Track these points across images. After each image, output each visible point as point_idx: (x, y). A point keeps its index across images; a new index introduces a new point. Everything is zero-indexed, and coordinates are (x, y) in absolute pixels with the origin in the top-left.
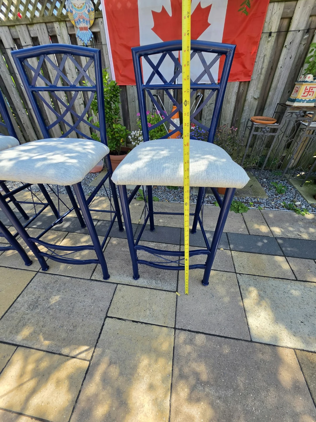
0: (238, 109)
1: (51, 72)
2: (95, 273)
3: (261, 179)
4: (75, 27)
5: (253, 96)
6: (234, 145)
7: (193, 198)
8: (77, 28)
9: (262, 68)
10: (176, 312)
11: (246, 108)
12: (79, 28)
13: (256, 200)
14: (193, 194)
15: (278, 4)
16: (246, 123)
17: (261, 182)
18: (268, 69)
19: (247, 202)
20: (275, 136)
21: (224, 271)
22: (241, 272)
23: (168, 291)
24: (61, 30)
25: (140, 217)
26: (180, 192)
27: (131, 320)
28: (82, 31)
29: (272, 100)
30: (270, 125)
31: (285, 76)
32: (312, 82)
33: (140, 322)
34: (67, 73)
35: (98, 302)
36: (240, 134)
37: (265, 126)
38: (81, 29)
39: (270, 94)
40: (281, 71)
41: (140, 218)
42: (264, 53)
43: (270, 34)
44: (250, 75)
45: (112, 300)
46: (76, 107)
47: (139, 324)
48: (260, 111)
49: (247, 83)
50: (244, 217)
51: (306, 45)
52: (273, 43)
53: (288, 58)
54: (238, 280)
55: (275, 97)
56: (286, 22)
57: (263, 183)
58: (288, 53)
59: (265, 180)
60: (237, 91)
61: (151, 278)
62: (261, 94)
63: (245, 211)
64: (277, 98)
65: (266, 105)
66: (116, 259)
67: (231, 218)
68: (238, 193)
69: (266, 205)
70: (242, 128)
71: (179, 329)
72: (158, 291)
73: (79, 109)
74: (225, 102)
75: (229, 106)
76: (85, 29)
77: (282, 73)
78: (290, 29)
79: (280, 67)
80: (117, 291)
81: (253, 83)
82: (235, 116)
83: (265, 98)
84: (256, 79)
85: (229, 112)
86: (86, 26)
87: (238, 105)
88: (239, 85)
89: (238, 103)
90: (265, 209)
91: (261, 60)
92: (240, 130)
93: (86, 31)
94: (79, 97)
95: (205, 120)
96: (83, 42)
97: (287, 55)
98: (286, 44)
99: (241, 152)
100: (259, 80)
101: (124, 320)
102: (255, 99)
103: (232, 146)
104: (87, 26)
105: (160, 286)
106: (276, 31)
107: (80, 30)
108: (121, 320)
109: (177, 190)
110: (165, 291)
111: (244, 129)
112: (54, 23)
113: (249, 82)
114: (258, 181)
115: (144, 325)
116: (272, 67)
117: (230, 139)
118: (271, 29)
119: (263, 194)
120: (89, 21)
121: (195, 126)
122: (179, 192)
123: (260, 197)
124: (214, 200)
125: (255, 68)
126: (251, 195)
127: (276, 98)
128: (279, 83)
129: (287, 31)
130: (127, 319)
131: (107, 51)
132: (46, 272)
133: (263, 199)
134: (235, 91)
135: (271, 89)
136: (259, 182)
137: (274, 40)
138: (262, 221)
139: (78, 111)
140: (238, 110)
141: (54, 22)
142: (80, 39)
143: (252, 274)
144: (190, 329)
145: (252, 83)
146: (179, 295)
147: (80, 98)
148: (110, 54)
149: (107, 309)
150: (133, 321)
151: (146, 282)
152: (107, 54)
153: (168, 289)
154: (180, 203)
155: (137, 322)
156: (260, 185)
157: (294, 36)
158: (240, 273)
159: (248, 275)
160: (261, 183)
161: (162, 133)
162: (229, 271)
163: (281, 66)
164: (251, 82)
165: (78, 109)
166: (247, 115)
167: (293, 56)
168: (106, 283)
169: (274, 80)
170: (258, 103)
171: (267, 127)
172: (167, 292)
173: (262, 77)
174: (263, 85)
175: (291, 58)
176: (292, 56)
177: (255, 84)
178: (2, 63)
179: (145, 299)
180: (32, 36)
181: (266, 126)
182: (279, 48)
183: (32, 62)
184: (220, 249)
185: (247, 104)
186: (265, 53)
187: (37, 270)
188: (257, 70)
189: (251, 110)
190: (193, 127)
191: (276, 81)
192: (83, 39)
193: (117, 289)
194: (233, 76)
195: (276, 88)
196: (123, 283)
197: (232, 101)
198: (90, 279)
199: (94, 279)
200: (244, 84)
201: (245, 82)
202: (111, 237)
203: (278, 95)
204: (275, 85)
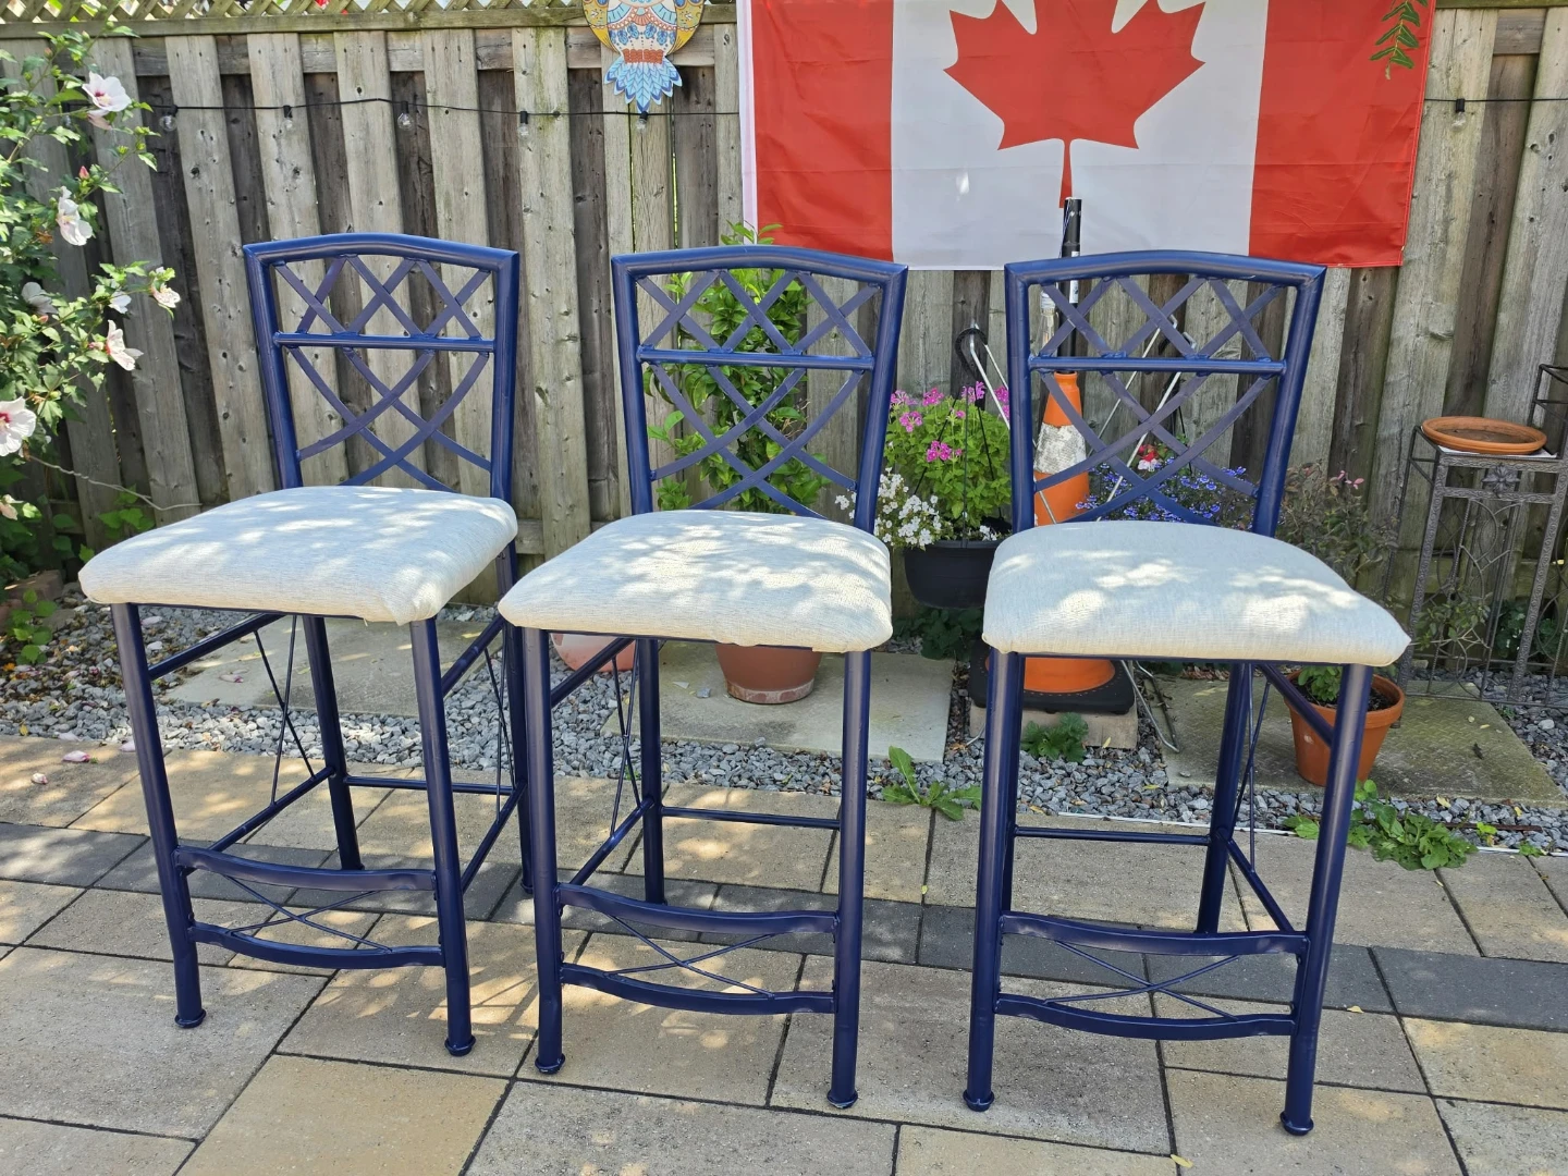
0: (1356, 377)
1: (448, 204)
2: (779, 1086)
3: (1530, 721)
4: (603, 50)
5: (1423, 324)
6: (1355, 545)
7: (1172, 803)
8: (613, 51)
9: (1447, 222)
11: (1398, 374)
12: (626, 52)
13: (1504, 814)
14: (1166, 785)
15: (1472, 16)
16: (1406, 441)
17: (1526, 734)
18: (1474, 222)
19: (1461, 823)
20: (1550, 506)
21: (1377, 1089)
22: (1454, 1094)
23: (1133, 1151)
24: (537, 55)
25: (923, 873)
26: (1095, 773)
28: (635, 65)
29: (1518, 346)
30: (1515, 460)
31: (1558, 252)
34: (527, 210)
37: (1495, 463)
38: (632, 56)
39: (1503, 318)
40: (1535, 235)
41: (922, 880)
42: (1444, 169)
43: (1459, 106)
44: (1397, 243)
46: (535, 349)
48: (1468, 387)
49: (1387, 276)
50: (1452, 888)
52: (1478, 134)
53: (1555, 190)
54: (1443, 1121)
55: (1529, 334)
56: (1517, 69)
57: (1541, 736)
58: (1548, 169)
59: (1548, 724)
60: (1343, 305)
61: (1047, 1106)
62: (1460, 318)
63: (1455, 859)
65: (1493, 363)
67: (1383, 889)
68: (1406, 780)
69: (1562, 838)
70: (1388, 463)
72: (1087, 1150)
73: (548, 359)
76: (653, 56)
77: (1542, 243)
78: (1540, 92)
79: (1526, 221)
80: (905, 1149)
81: (1417, 276)
82: (1349, 409)
83: (1484, 335)
84: (1425, 259)
85: (1316, 392)
86: (657, 47)
87: (1356, 360)
88: (1348, 280)
89: (1356, 353)
90: (1558, 853)
91: (1436, 192)
92: (1383, 471)
93: (651, 65)
94: (564, 309)
96: (628, 101)
97: (1546, 176)
98: (1530, 141)
99: (1403, 582)
100: (1442, 264)
102: (1434, 336)
103: (1346, 550)
104: (662, 48)
105: (1090, 1131)
106: (1483, 96)
107: (627, 61)
109: (1080, 764)
110: (1119, 1149)
111: (1402, 470)
112: (514, 31)
113: (1397, 268)
114: (1514, 729)
116: (1491, 215)
117: (1335, 520)
118: (1459, 89)
119: (1541, 789)
120: (675, 34)
121: (1155, 455)
122: (1089, 771)
123: (1524, 801)
124: (1282, 815)
125: (1416, 220)
126: (1478, 791)
127: (1535, 337)
128: (1536, 279)
129: (1529, 99)
131: (733, 134)
132: (550, 1079)
133: (1542, 813)
134: (1335, 303)
135: (1506, 300)
136: (1520, 732)
137: (1479, 126)
138: (1543, 905)
139: (542, 367)
140: (1360, 382)
141: (517, 27)
142: (618, 89)
143: (1505, 1100)
145: (1412, 275)
147: (567, 313)
148: (748, 149)
151: (1025, 1119)
152: (737, 147)
153: (1131, 1146)
154: (1106, 819)
156: (1525, 750)
157: (1560, 116)
158: (1448, 1095)
159: (1489, 1106)
160: (1530, 739)
161: (994, 484)
162: (1401, 1089)
163: (1528, 214)
164: (1403, 272)
165: (542, 361)
166: (1405, 405)
168: (846, 1121)
169: (1510, 267)
170: (1455, 353)
171: (1503, 470)
172: (1132, 1156)
173: (1454, 254)
174: (1465, 285)
177: (1427, 280)
178: (216, 158)
180: (396, 67)
181: (1501, 465)
182: (1509, 150)
183: (367, 163)
184: (1345, 1009)
185: (1397, 357)
186: (1451, 166)
187: (510, 1072)
188: (1424, 227)
189: (1421, 385)
190: (1149, 460)
191: (1518, 271)
192: (631, 92)
193: (901, 1141)
194: (1318, 247)
195: (1525, 299)
196: (923, 1122)
197: (1326, 344)
198: (767, 1107)
199: (785, 1105)
200: (1374, 277)
201: (1376, 268)
202: (805, 956)
203: (1541, 325)
204: (1519, 284)
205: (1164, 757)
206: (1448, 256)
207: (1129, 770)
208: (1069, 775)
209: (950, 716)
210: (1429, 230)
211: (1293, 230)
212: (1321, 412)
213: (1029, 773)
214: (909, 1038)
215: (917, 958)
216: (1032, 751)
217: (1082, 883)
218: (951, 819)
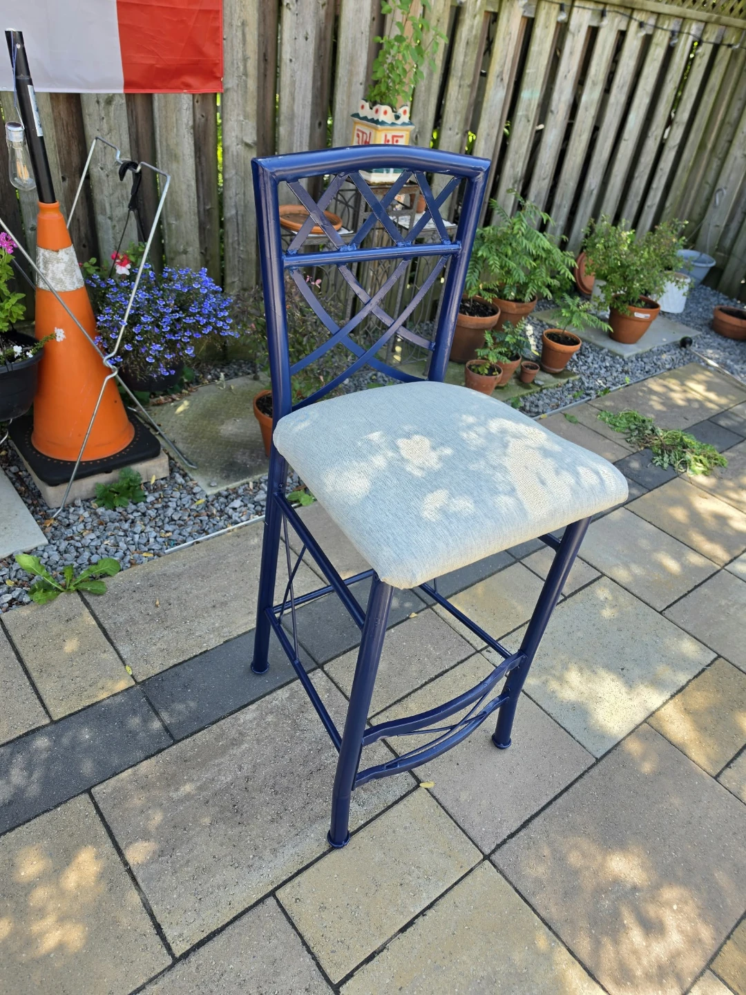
5: (240, 136)
7: (219, 509)
9: (245, 59)
10: (459, 826)
11: (229, 172)
14: (207, 497)
16: (241, 219)
18: (259, 60)
21: (459, 663)
23: (402, 798)
25: (116, 655)
26: (160, 506)
27: (395, 935)
31: (306, 85)
32: (393, 124)
33: (417, 917)
35: (274, 983)
36: (234, 256)
39: (283, 130)
40: (294, 72)
41: (121, 663)
42: (239, 17)
44: (218, 75)
45: (304, 943)
47: (420, 920)
49: (210, 100)
51: (327, 9)
53: (301, 39)
58: (297, 24)
60: (190, 122)
62: (259, 132)
64: (301, 142)
66: (189, 840)
70: (232, 235)
71: (493, 852)
72: (383, 817)
74: (162, 158)
75: (178, 168)
77: (297, 78)
79: (288, 61)
80: (293, 910)
81: (232, 100)
82: (203, 199)
83: (269, 141)
84: (236, 88)
85: (184, 187)
87: (201, 164)
88: (191, 103)
89: (201, 158)
91: (236, 36)
92: (230, 241)
95: (110, 218)
97: (296, 28)
98: (285, 1)
100: (246, 92)
101: (382, 951)
102: (247, 145)
108: (377, 958)
109: (145, 502)
110: (396, 802)
115: (430, 913)
116: (265, 55)
122: (155, 506)
125: (227, 58)
128: (296, 103)
130: (386, 939)
134: (186, 121)
135: (282, 118)
140: (205, 178)
144: (509, 833)
145: (230, 101)
146: (430, 785)
149: (315, 972)
150: (403, 930)
153: (399, 794)
154: (197, 543)
155: (410, 924)
162: (467, 656)
163: (288, 57)
164: (224, 96)
166: (237, 194)
167: (309, 33)
168: (237, 923)
169: (282, 94)
172: (405, 801)
173: (252, 84)
174: (259, 107)
175: (307, 39)
176: (307, 34)
177: (239, 104)
179: (377, 859)
184: (408, 618)
185: (228, 160)
186: (243, 15)
188: (233, 63)
189: (244, 180)
191: (287, 98)
193: (286, 908)
194: (169, 77)
195: (292, 118)
196: (284, 878)
197: (185, 152)
198: (176, 961)
199: (188, 947)
200: (203, 100)
201: (204, 94)
202: (88, 791)
203: (301, 134)
204: (288, 107)
205: (190, 475)
206: (248, 86)
207: (177, 494)
208: (144, 514)
209: (20, 494)
210: (236, 66)
211: (152, 62)
212: (190, 202)
213: (117, 524)
214: (221, 812)
215: (171, 736)
216: (107, 505)
217: (224, 604)
218: (99, 595)
